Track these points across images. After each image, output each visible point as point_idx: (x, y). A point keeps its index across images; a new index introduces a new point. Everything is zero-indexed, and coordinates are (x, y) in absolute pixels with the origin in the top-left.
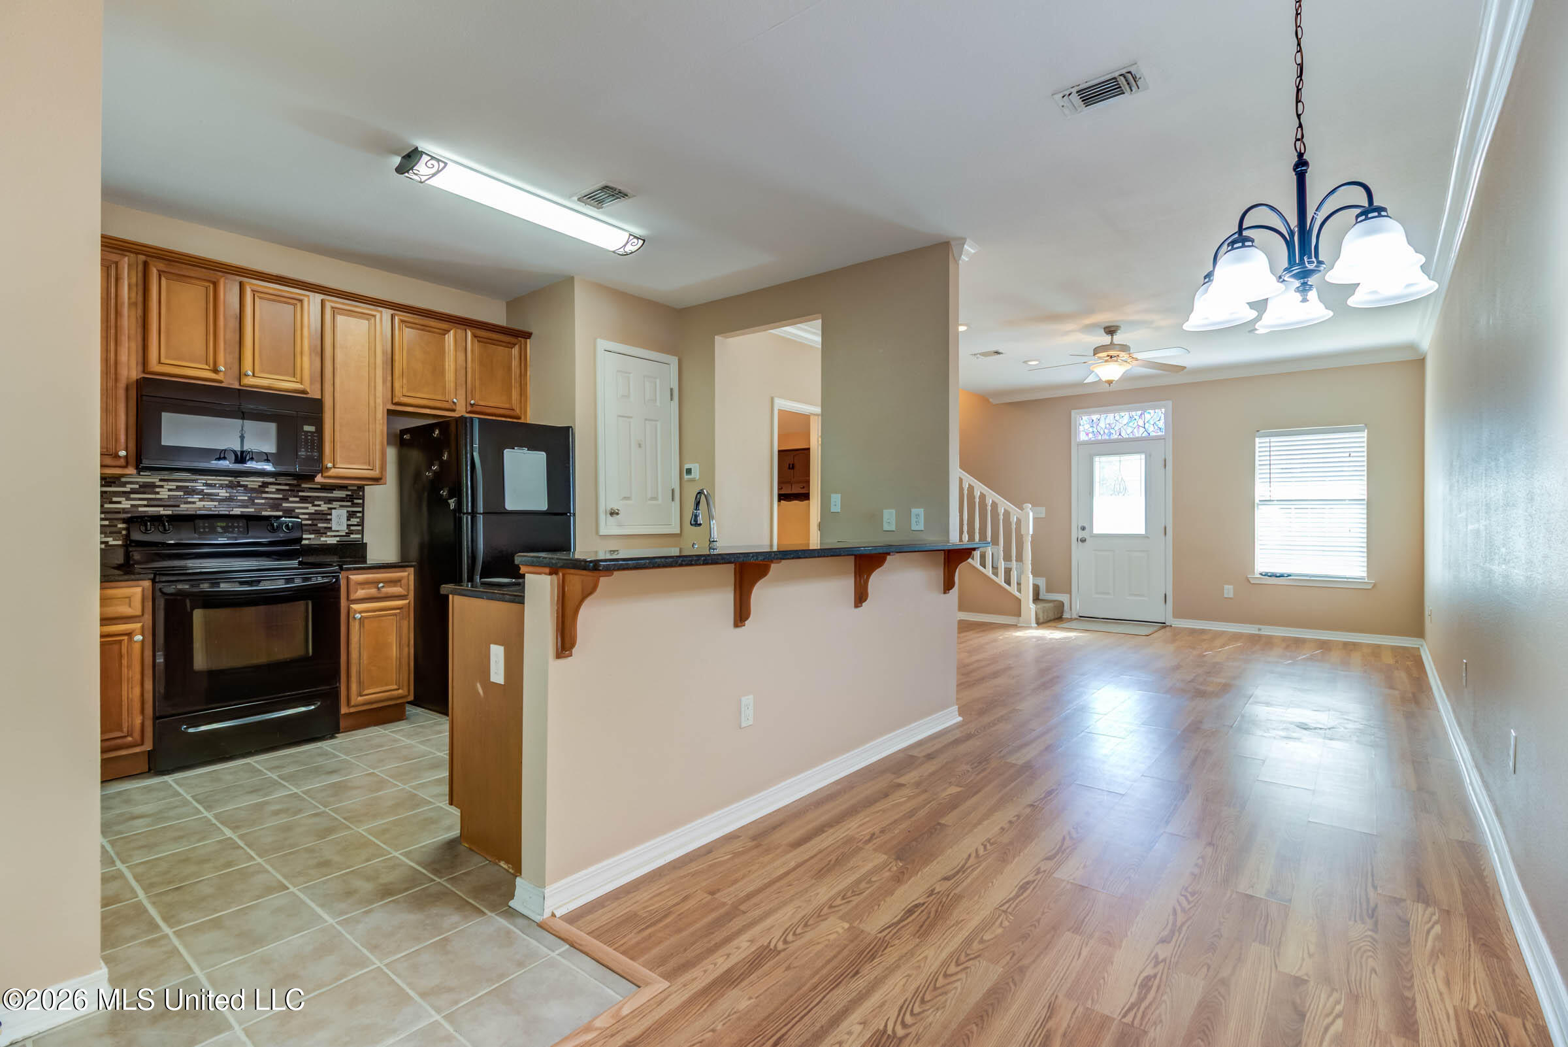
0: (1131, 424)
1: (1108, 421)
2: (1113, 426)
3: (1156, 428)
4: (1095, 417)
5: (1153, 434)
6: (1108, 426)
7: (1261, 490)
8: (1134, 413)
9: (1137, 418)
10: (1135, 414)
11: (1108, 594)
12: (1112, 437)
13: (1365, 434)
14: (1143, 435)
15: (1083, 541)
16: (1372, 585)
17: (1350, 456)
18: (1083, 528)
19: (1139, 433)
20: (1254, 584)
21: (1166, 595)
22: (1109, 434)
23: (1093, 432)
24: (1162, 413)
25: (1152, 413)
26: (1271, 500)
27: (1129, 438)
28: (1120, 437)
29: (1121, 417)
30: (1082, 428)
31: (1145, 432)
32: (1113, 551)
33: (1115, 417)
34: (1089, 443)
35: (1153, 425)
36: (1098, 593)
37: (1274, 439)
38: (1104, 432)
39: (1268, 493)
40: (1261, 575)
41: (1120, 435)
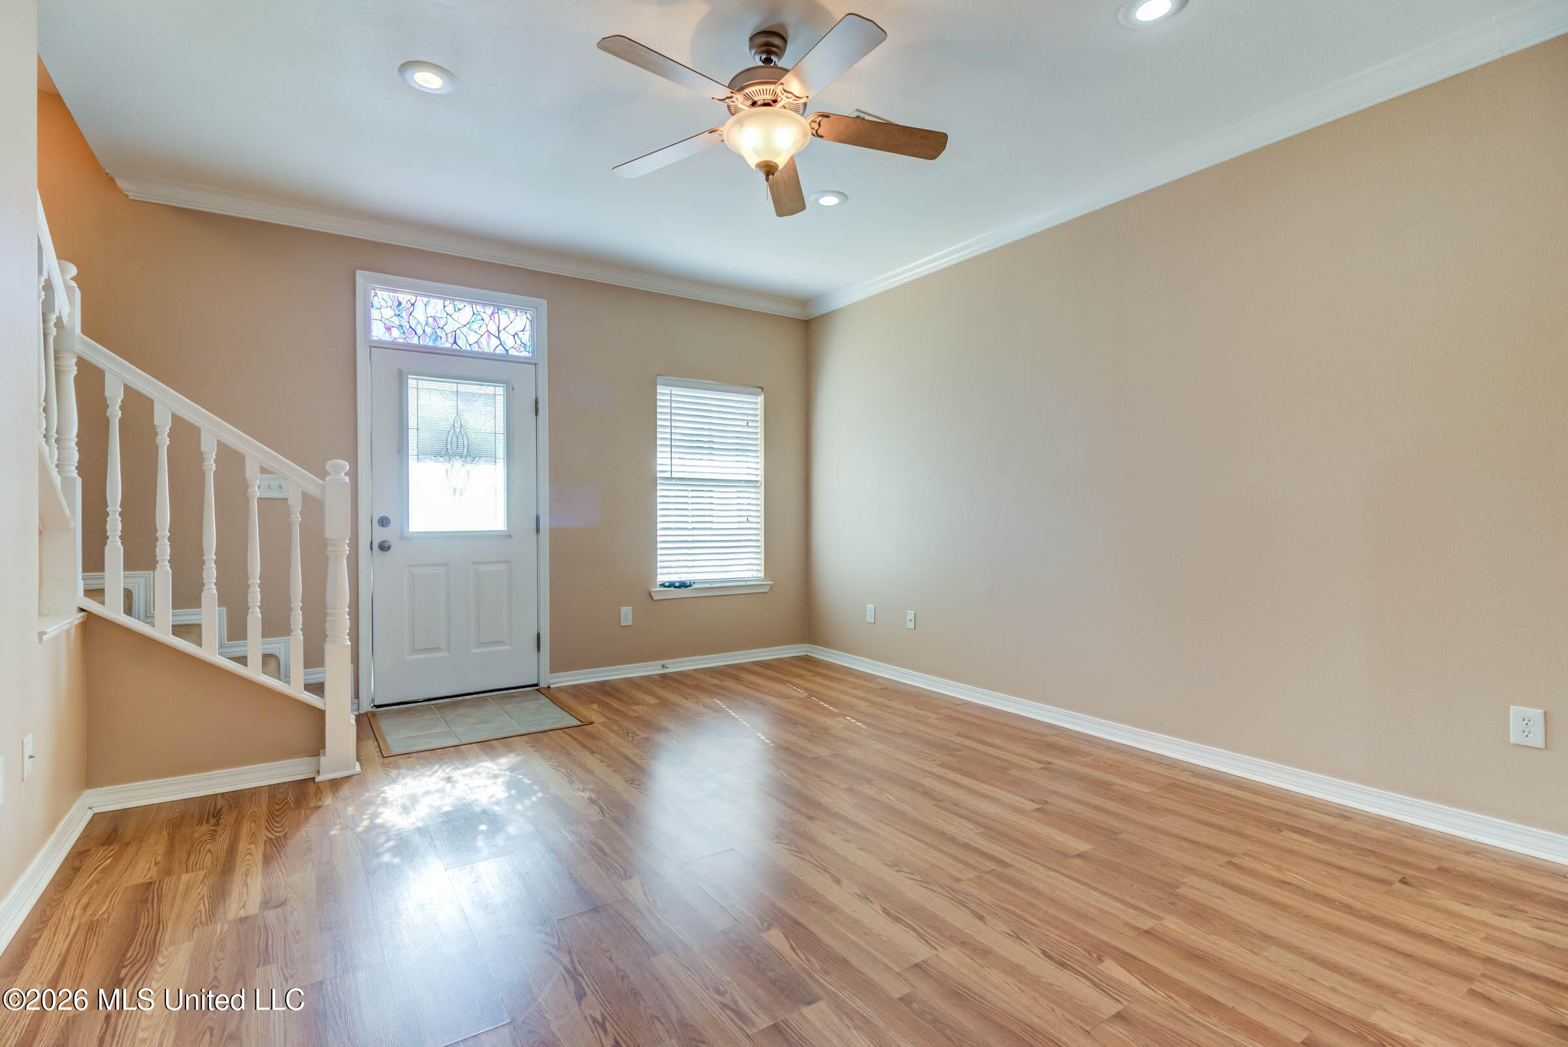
0: (475, 326)
1: (431, 312)
2: (442, 323)
3: (518, 342)
4: (404, 298)
5: (512, 352)
6: (431, 320)
7: (663, 461)
8: (480, 308)
9: (487, 318)
11: (437, 649)
12: (439, 344)
13: (762, 398)
14: (497, 351)
15: (384, 547)
16: (771, 586)
18: (384, 522)
19: (490, 346)
20: (656, 600)
21: (538, 635)
22: (434, 337)
23: (401, 326)
24: (527, 318)
25: (512, 314)
26: (671, 478)
27: (471, 352)
28: (455, 346)
29: (457, 310)
30: (375, 314)
31: (501, 346)
32: (446, 564)
33: (445, 307)
34: (393, 347)
35: (514, 336)
36: (415, 651)
37: (676, 391)
38: (424, 331)
39: (668, 468)
40: (666, 586)
41: (455, 342)
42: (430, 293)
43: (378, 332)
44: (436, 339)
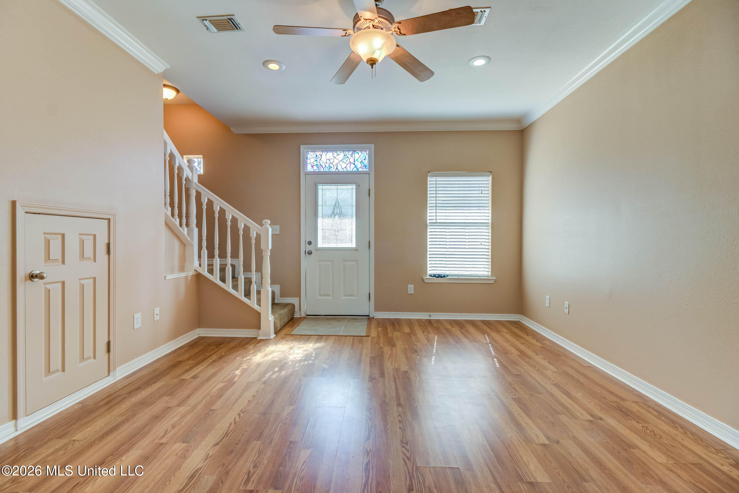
0: (345, 161)
1: (328, 157)
2: (332, 161)
3: (363, 165)
4: (318, 153)
5: (360, 170)
6: (328, 161)
7: (431, 215)
8: (347, 153)
9: (349, 156)
10: (349, 154)
11: (329, 295)
12: (331, 170)
13: (490, 178)
14: (354, 170)
15: (310, 253)
16: (494, 280)
17: (482, 193)
18: (310, 243)
19: (351, 168)
20: (426, 283)
21: (369, 294)
22: (329, 167)
23: (317, 165)
24: (367, 154)
25: (360, 153)
26: (436, 223)
27: (343, 172)
28: (337, 170)
29: (338, 155)
30: (309, 161)
31: (355, 168)
32: (332, 261)
33: (333, 154)
34: (314, 173)
35: (361, 162)
36: (321, 295)
37: (438, 179)
38: (325, 166)
39: (434, 218)
40: (432, 276)
41: (337, 168)
42: (327, 150)
43: (309, 168)
44: (330, 168)
